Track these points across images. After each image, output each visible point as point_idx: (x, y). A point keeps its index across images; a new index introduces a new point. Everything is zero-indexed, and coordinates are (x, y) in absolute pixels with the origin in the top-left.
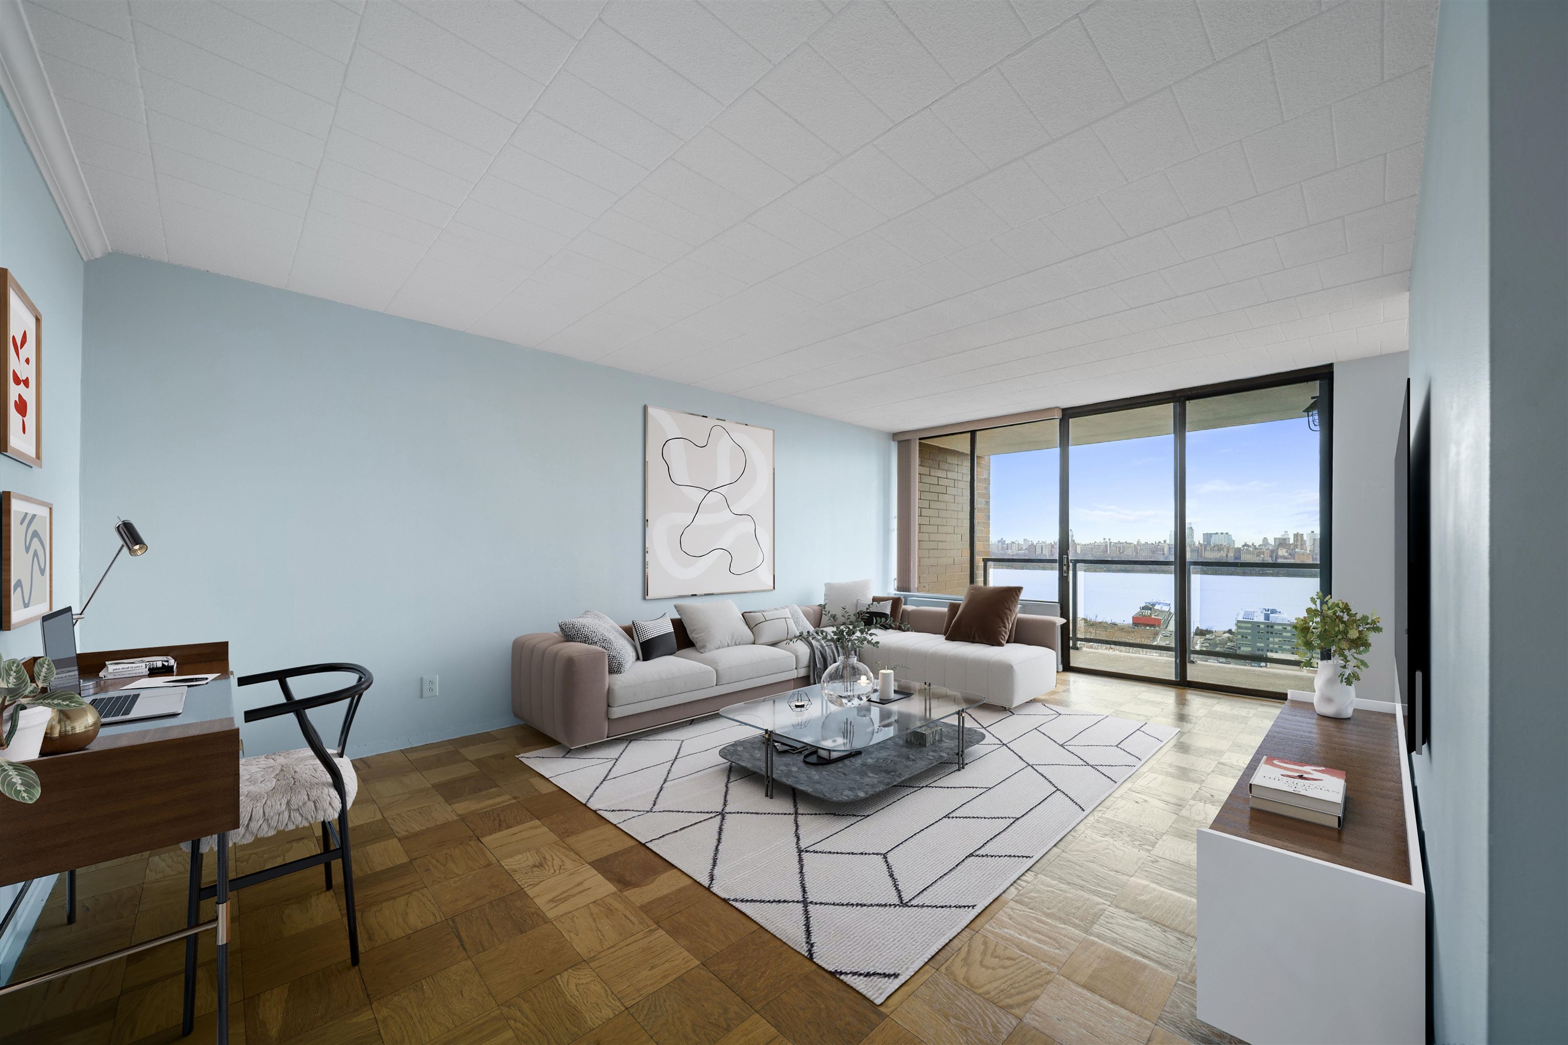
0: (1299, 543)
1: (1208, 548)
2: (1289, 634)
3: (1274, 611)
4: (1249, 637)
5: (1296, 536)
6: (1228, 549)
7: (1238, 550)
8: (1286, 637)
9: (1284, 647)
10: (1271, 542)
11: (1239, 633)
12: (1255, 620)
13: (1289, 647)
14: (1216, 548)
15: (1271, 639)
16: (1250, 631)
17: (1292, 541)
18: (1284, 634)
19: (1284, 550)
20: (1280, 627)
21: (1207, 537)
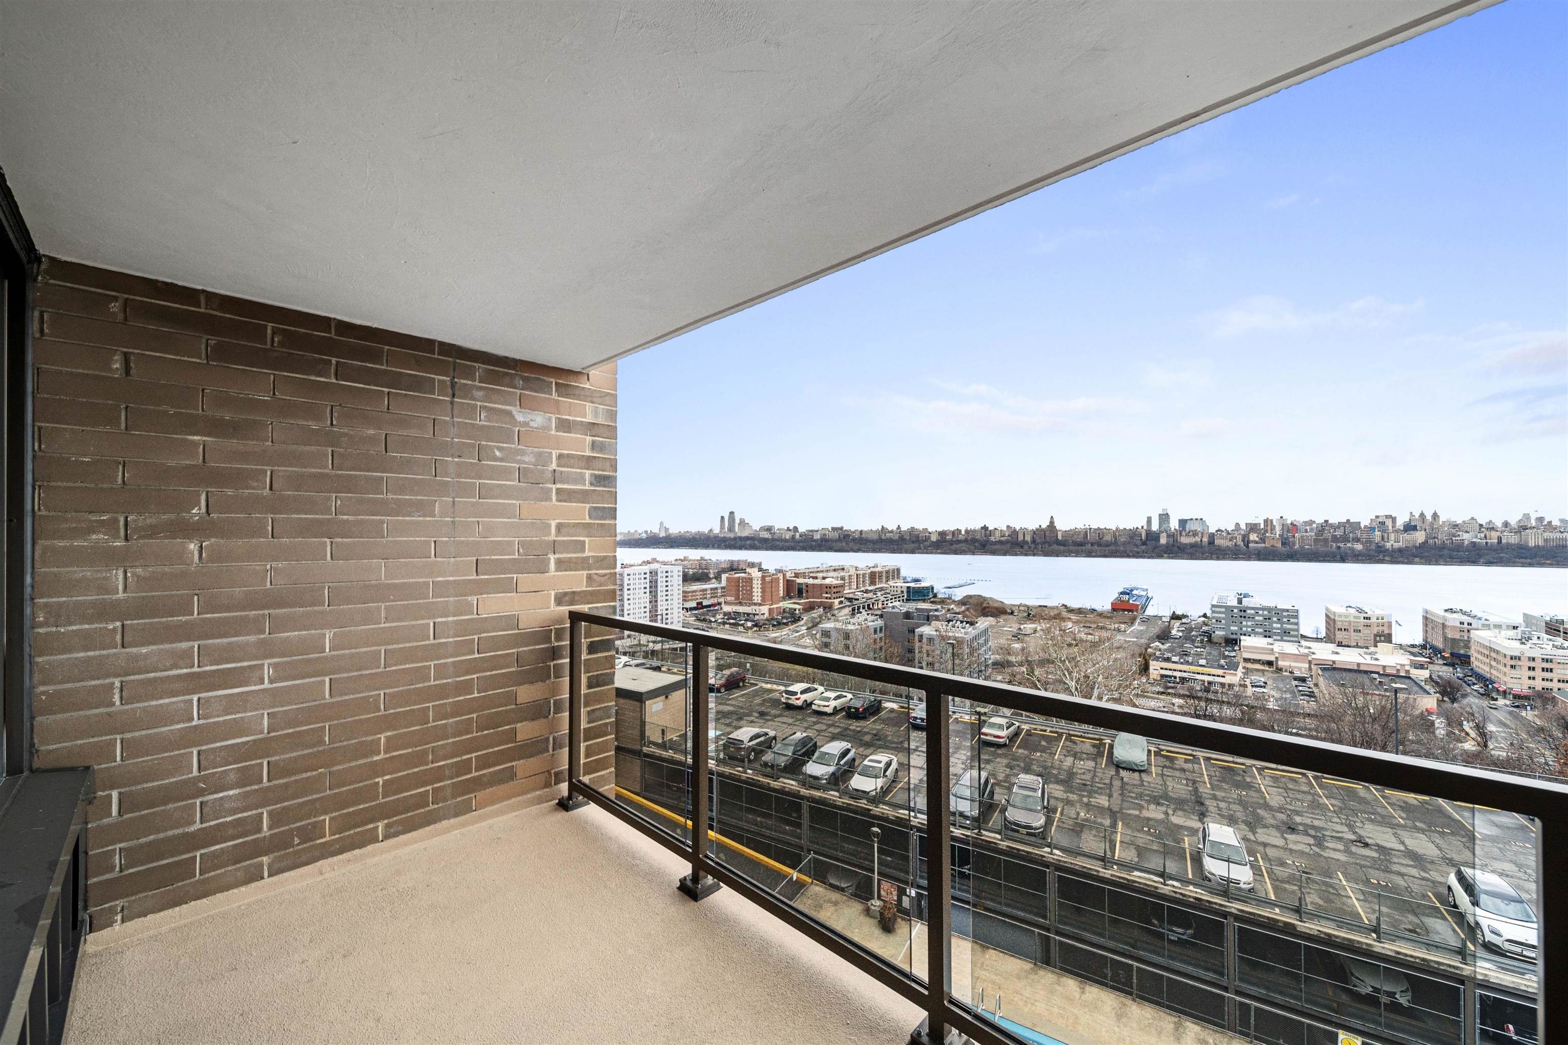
0: (1269, 528)
1: (1184, 533)
2: (1261, 618)
3: (1246, 596)
4: (1223, 621)
5: (1266, 521)
6: (1202, 534)
7: (1212, 536)
8: (1259, 621)
9: (1257, 630)
10: (1243, 527)
11: (1213, 618)
12: (1229, 604)
13: (1261, 630)
14: (1191, 533)
15: (1244, 623)
16: (1223, 616)
17: (1262, 526)
18: (1257, 618)
19: (1255, 535)
20: (1253, 612)
21: (1183, 523)
